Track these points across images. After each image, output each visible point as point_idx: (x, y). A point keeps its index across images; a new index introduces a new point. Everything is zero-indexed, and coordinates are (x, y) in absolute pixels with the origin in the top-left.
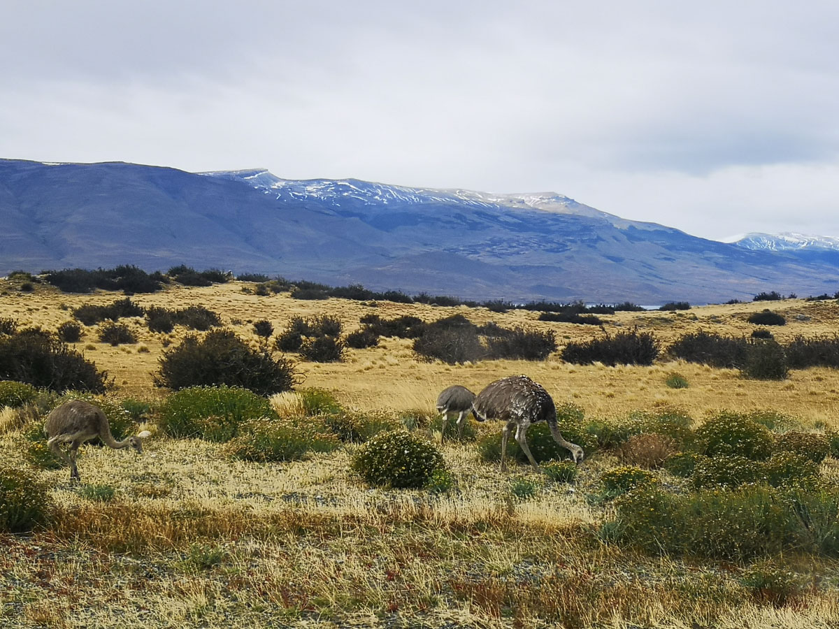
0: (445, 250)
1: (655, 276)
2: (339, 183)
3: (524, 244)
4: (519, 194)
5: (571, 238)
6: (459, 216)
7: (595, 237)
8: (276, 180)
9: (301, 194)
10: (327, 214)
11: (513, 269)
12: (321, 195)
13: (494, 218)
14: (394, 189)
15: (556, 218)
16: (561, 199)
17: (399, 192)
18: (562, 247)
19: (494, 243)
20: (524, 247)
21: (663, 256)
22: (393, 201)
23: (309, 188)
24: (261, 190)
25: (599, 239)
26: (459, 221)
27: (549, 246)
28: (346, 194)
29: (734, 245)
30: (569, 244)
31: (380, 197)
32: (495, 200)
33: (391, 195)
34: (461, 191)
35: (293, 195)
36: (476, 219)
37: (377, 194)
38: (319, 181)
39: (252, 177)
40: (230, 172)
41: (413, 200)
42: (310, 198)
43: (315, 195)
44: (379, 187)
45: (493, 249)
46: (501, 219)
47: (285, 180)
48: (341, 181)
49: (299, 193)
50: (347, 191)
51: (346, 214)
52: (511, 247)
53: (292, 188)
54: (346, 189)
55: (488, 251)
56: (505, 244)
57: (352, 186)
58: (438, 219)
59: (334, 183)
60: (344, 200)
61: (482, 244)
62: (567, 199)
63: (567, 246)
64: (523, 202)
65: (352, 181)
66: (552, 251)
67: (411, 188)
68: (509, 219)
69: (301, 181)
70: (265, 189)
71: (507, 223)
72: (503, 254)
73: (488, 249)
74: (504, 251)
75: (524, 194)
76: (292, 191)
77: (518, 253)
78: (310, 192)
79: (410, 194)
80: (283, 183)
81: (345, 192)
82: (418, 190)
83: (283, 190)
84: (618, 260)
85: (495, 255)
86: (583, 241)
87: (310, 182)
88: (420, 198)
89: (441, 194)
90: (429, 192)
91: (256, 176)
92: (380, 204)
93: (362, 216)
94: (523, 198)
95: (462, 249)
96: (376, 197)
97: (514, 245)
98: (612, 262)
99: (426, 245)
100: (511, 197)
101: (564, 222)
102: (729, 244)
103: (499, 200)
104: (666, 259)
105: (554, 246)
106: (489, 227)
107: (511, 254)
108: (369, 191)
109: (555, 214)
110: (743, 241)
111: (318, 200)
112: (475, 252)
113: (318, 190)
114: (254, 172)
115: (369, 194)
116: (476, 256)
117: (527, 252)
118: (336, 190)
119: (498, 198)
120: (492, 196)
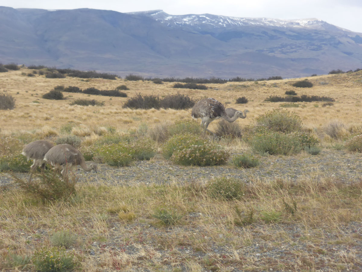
0: (256, 51)
2: (200, 16)
3: (299, 47)
4: (296, 20)
5: (324, 43)
6: (265, 33)
7: (337, 42)
8: (167, 15)
9: (180, 23)
10: (194, 33)
11: (293, 60)
12: (191, 23)
13: (283, 33)
14: (229, 19)
15: (316, 32)
16: (319, 22)
17: (232, 20)
18: (319, 48)
19: (283, 46)
20: (299, 48)
22: (229, 25)
23: (185, 20)
24: (159, 21)
25: (340, 43)
26: (264, 35)
27: (312, 47)
28: (204, 22)
30: (323, 46)
31: (222, 23)
32: (283, 23)
33: (228, 22)
34: (265, 19)
35: (176, 23)
36: (273, 33)
38: (190, 15)
39: (154, 14)
40: (143, 12)
41: (239, 24)
42: (185, 25)
43: (187, 23)
44: (221, 18)
45: (282, 50)
46: (287, 33)
47: (171, 15)
48: (201, 15)
49: (179, 22)
50: (204, 20)
51: (204, 33)
52: (292, 48)
54: (204, 19)
55: (280, 51)
56: (289, 47)
57: (207, 18)
58: (253, 34)
59: (198, 16)
60: (203, 25)
61: (277, 47)
62: (322, 22)
63: (322, 47)
64: (298, 24)
65: (207, 15)
66: (313, 50)
67: (238, 18)
68: (291, 33)
69: (180, 16)
70: (161, 21)
71: (290, 36)
72: (287, 52)
73: (280, 50)
74: (288, 51)
75: (299, 20)
76: (176, 21)
77: (295, 52)
78: (185, 21)
79: (238, 21)
80: (171, 17)
82: (242, 18)
83: (171, 21)
84: (349, 54)
85: (283, 53)
86: (331, 44)
87: (185, 16)
88: (243, 23)
89: (255, 20)
90: (249, 20)
91: (157, 14)
92: (222, 27)
93: (212, 34)
94: (299, 22)
95: (265, 50)
96: (220, 23)
97: (294, 47)
98: (346, 55)
99: (246, 48)
100: (292, 21)
101: (320, 34)
103: (286, 23)
105: (315, 47)
106: (280, 38)
107: (292, 52)
108: (216, 20)
109: (316, 30)
111: (190, 25)
112: (273, 52)
113: (189, 20)
114: (155, 12)
115: (216, 22)
116: (273, 54)
117: (300, 51)
118: (199, 20)
119: (285, 22)
120: (282, 21)
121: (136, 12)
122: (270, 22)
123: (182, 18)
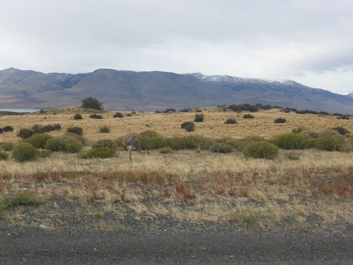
0: (255, 97)
1: (321, 106)
2: (223, 77)
3: (280, 96)
4: (278, 80)
5: (294, 93)
6: (260, 87)
7: (302, 93)
8: (203, 76)
10: (219, 86)
13: (271, 87)
14: (239, 79)
15: (290, 87)
16: (291, 81)
17: (241, 79)
18: (291, 97)
19: (270, 95)
21: (323, 99)
22: (239, 82)
23: (214, 78)
24: (199, 79)
25: (303, 94)
28: (224, 80)
29: (346, 96)
30: (294, 95)
31: (235, 81)
33: (238, 80)
34: (260, 79)
36: (265, 87)
37: (234, 80)
38: (216, 76)
40: (189, 74)
41: (245, 82)
43: (215, 80)
44: (235, 78)
45: (270, 97)
46: (273, 88)
49: (210, 80)
51: (225, 86)
53: (208, 78)
54: (225, 78)
56: (274, 96)
58: (253, 88)
59: (221, 76)
60: (224, 82)
61: (267, 96)
62: (293, 81)
63: (293, 96)
64: (279, 82)
65: (227, 76)
66: (288, 97)
67: (244, 78)
68: (275, 88)
69: (211, 76)
70: (200, 79)
72: (273, 98)
73: (268, 97)
77: (278, 98)
78: (214, 79)
79: (244, 80)
80: (205, 77)
81: (224, 79)
82: (247, 79)
83: (205, 79)
84: (309, 100)
86: (298, 95)
87: (214, 76)
88: (247, 81)
89: (254, 80)
90: (251, 80)
92: (235, 83)
93: (230, 87)
94: (279, 81)
95: (260, 97)
97: (277, 96)
98: (307, 101)
99: (249, 96)
100: (276, 81)
101: (292, 88)
102: (345, 95)
104: (324, 100)
106: (269, 90)
107: (276, 98)
109: (290, 86)
110: (349, 95)
111: (216, 82)
112: (264, 98)
113: (216, 79)
114: (196, 74)
115: (232, 80)
116: (265, 99)
117: (280, 98)
118: (221, 79)
119: (272, 81)
120: (270, 81)
121: (186, 74)
122: (263, 81)
123: (212, 78)
